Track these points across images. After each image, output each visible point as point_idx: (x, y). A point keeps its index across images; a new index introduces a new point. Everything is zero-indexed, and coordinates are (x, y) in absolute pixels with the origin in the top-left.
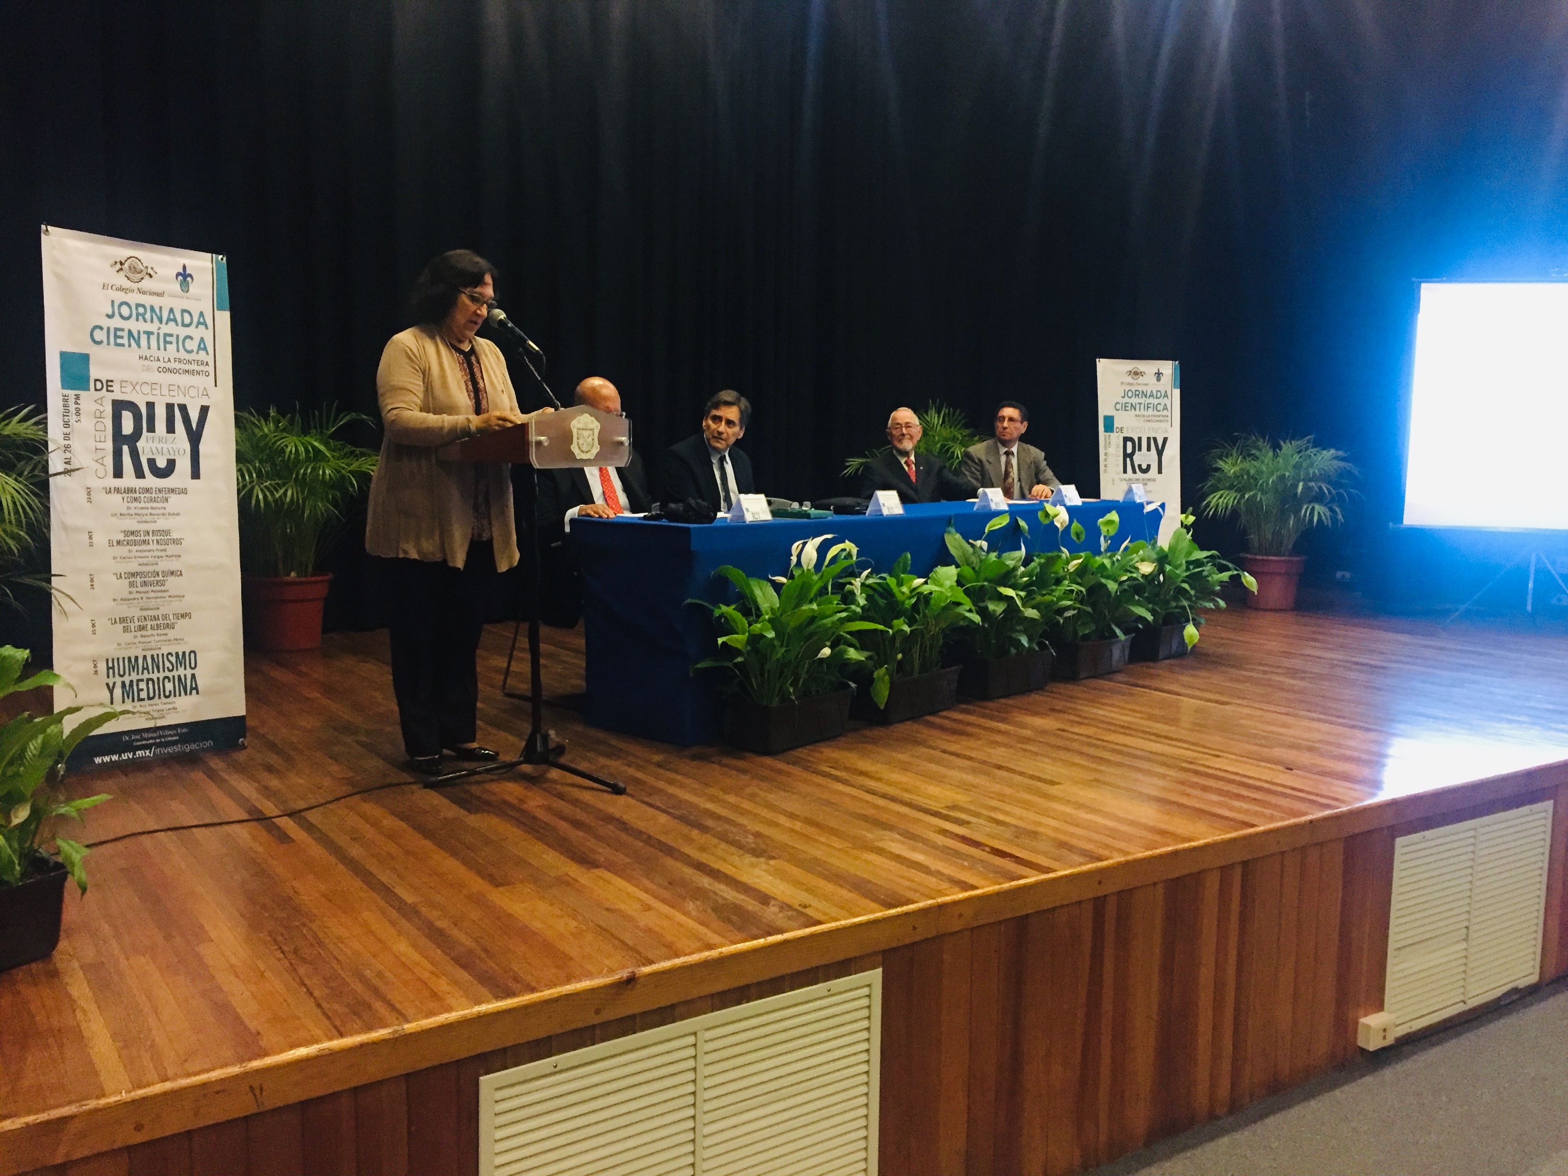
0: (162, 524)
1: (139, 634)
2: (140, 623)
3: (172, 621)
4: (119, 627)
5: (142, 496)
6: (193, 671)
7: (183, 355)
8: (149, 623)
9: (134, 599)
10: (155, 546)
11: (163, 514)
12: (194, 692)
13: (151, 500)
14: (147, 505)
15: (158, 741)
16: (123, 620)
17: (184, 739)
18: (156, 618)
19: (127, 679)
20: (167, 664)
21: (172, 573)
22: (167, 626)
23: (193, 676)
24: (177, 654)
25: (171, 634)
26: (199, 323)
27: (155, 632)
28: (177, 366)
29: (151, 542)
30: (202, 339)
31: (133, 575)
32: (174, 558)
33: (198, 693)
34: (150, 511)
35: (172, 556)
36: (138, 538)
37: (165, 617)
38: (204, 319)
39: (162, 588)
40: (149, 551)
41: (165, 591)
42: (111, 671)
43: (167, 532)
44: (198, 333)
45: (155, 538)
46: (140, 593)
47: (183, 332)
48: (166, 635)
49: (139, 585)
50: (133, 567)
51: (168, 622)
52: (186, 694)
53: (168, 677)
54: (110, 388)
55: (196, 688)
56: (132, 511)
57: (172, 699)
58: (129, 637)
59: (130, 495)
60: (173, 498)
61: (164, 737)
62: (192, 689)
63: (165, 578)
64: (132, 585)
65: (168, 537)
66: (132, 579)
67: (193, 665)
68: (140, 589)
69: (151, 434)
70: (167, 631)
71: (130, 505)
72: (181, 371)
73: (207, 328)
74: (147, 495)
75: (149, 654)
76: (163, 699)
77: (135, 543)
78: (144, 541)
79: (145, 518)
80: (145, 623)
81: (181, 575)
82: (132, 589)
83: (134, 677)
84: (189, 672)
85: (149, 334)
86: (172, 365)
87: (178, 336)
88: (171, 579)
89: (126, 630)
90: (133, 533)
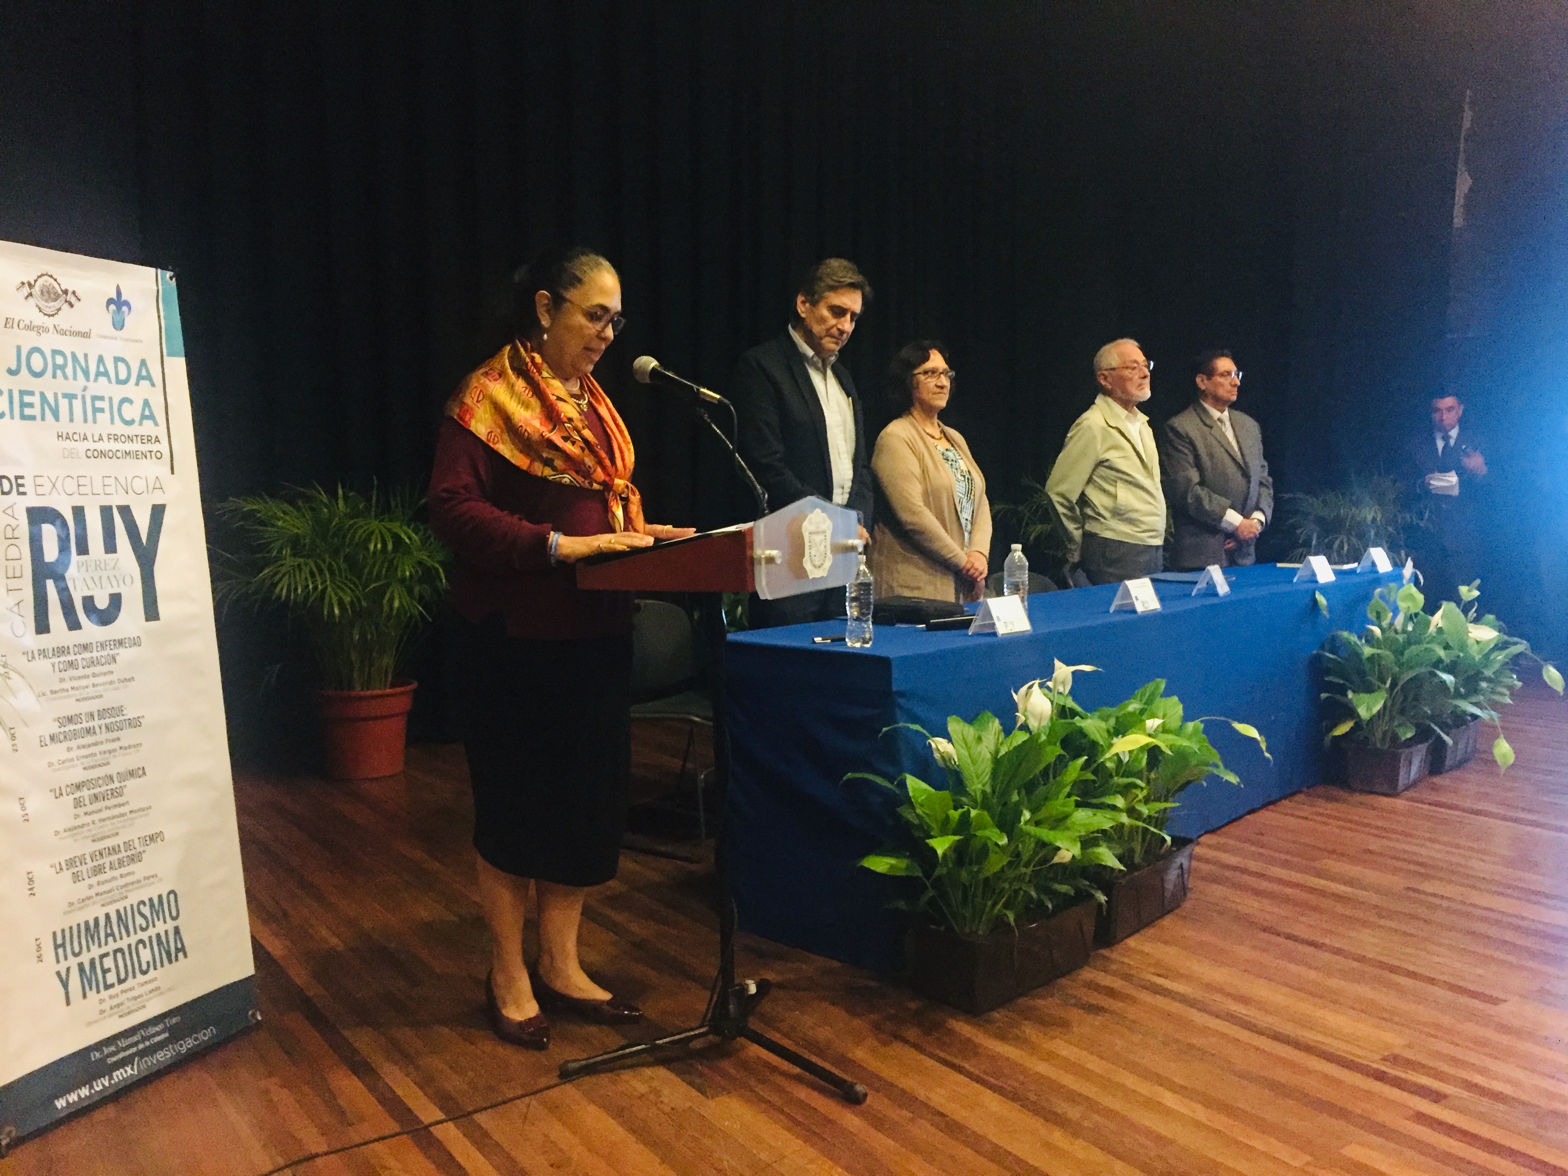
0: (110, 699)
1: (94, 880)
2: (96, 863)
3: (139, 849)
4: (67, 874)
5: (79, 657)
6: (175, 923)
7: (120, 428)
8: (106, 860)
9: (83, 826)
10: (103, 736)
11: (111, 683)
12: (181, 955)
13: (93, 663)
14: (88, 671)
15: (141, 1046)
16: (71, 863)
17: (176, 1035)
18: (114, 850)
19: (85, 958)
20: (140, 921)
21: (132, 774)
22: (132, 859)
23: (177, 931)
24: (151, 900)
25: (139, 870)
26: (140, 378)
27: (116, 873)
28: (114, 446)
29: (97, 730)
30: (146, 403)
31: (78, 787)
32: (132, 750)
33: (185, 956)
34: (92, 680)
35: (130, 747)
36: (79, 726)
37: (128, 845)
38: (148, 371)
39: (120, 800)
40: (96, 744)
41: (123, 805)
42: (60, 951)
43: (121, 709)
44: (139, 392)
45: (103, 722)
46: (90, 814)
47: (118, 392)
48: (133, 873)
49: (87, 802)
50: (77, 774)
51: (133, 852)
52: (170, 962)
53: (141, 941)
54: (21, 489)
55: (182, 950)
56: (67, 685)
57: (152, 973)
58: (82, 889)
59: (62, 659)
60: (124, 654)
61: (148, 1038)
62: (178, 950)
63: (123, 784)
64: (78, 803)
65: (121, 718)
66: (78, 794)
67: (174, 914)
68: (90, 808)
69: (83, 558)
70: (132, 867)
71: (64, 675)
72: (119, 454)
73: (153, 385)
74: (87, 655)
75: (112, 910)
76: (140, 978)
77: (75, 735)
78: (89, 731)
79: (85, 693)
80: (101, 862)
81: (144, 773)
82: (81, 811)
83: (96, 952)
84: (170, 925)
85: (71, 397)
86: (104, 446)
87: (111, 399)
88: (131, 784)
89: (77, 878)
90: (70, 720)
